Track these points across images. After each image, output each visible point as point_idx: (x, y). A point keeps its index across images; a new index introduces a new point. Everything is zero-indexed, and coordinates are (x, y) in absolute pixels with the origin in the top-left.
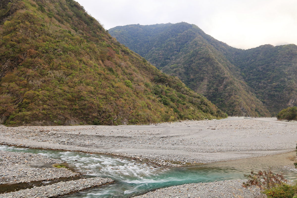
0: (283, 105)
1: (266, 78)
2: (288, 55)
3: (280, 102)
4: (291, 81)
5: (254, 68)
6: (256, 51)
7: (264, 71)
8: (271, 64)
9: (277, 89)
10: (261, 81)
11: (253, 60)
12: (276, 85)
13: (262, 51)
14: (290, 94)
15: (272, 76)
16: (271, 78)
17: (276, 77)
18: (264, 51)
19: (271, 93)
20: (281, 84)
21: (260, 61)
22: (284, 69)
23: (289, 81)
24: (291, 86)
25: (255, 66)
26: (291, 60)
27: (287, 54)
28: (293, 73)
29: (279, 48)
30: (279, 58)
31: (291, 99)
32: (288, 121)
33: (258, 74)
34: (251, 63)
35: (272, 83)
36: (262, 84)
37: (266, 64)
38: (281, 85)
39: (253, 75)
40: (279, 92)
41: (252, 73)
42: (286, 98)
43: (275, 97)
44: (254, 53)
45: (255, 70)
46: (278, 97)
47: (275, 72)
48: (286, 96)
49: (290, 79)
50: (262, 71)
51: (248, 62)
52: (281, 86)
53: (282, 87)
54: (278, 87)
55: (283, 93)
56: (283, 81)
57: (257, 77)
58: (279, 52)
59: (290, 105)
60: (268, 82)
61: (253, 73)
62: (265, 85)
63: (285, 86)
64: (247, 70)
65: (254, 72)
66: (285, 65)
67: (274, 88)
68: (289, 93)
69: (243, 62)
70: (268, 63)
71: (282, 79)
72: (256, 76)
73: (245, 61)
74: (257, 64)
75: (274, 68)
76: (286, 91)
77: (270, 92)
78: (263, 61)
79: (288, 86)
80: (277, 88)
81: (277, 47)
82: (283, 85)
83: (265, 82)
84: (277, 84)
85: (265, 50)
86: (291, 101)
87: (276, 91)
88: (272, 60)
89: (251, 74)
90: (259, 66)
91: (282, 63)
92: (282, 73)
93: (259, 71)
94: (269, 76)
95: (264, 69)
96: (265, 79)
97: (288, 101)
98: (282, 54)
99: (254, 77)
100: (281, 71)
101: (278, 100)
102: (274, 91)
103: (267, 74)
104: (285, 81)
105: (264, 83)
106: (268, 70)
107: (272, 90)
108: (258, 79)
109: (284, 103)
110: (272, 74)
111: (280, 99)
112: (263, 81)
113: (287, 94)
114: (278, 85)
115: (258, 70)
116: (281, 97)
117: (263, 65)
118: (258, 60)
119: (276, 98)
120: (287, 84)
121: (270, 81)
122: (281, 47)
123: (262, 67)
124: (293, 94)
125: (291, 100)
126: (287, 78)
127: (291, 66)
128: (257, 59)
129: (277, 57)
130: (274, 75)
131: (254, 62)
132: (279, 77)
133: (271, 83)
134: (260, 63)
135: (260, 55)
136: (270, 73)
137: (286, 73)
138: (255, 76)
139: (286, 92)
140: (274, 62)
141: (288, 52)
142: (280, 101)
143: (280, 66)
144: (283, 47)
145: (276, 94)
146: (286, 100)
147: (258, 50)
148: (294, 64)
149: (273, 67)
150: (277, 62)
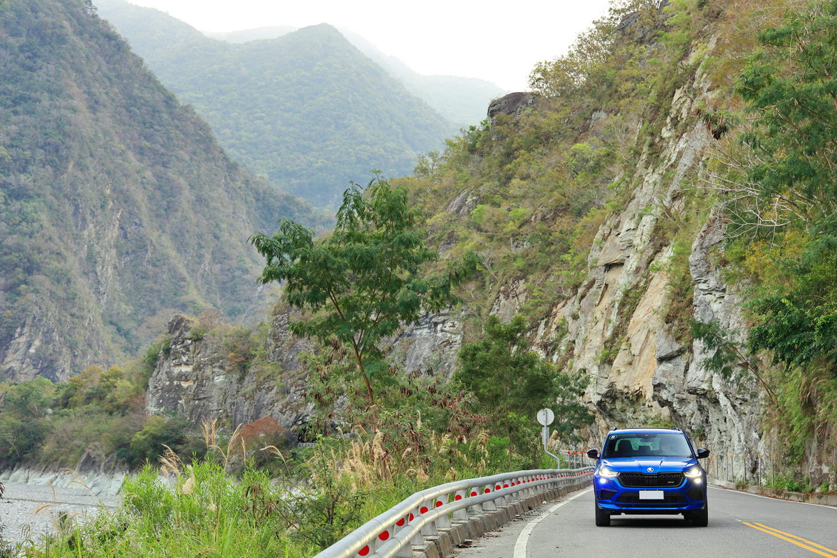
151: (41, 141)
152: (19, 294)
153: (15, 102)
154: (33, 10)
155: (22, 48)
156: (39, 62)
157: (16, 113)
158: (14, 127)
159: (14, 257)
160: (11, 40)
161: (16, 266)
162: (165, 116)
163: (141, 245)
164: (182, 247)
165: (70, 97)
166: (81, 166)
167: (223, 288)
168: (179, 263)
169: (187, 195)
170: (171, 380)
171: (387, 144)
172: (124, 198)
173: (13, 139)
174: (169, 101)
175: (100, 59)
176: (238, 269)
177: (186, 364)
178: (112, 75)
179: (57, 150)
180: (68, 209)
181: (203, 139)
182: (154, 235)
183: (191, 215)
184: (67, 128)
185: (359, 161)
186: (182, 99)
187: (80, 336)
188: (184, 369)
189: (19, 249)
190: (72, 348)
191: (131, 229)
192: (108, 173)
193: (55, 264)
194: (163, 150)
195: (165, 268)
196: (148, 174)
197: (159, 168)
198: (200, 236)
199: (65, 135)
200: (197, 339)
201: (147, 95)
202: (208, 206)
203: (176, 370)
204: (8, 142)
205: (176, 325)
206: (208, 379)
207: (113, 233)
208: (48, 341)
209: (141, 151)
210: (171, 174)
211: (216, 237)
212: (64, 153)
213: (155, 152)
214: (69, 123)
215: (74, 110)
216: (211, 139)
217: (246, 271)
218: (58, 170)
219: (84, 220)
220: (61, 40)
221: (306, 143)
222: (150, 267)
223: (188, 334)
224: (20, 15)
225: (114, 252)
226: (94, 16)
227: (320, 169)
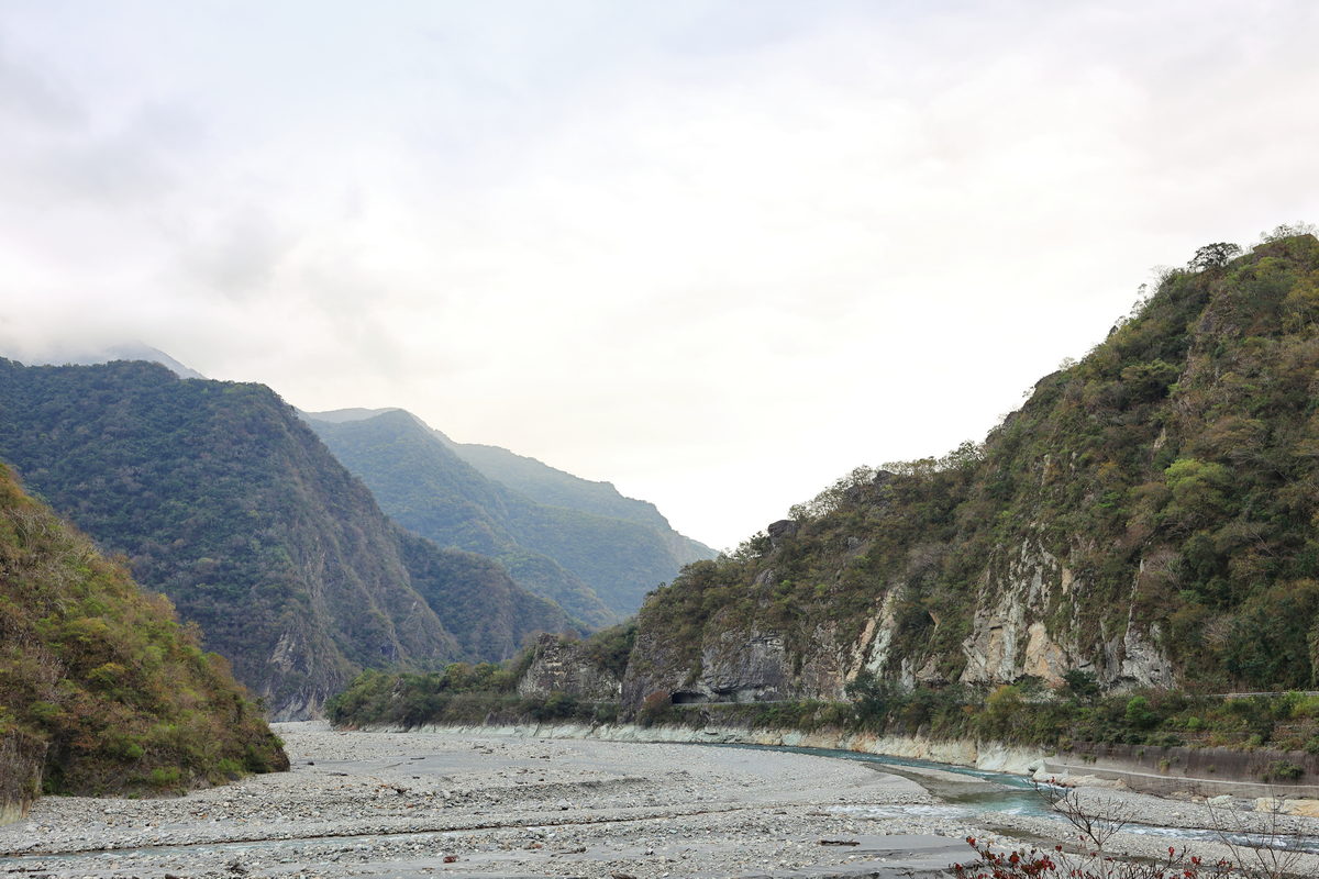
0: (252, 663)
1: (160, 526)
2: (251, 433)
3: (240, 649)
4: (279, 551)
5: (94, 472)
6: (97, 386)
7: (146, 494)
8: (178, 461)
9: (221, 587)
10: (140, 544)
11: (81, 430)
12: (217, 569)
13: (125, 391)
15: (190, 520)
16: (189, 530)
17: (207, 527)
18: (135, 393)
19: (194, 604)
20: (238, 564)
21: (124, 441)
22: (242, 492)
23: (270, 550)
24: (283, 576)
25: (97, 462)
26: (262, 456)
27: (246, 426)
28: (278, 515)
29: (206, 390)
30: (216, 441)
31: (285, 633)
33: (118, 507)
34: (75, 444)
35: (197, 558)
36: (148, 559)
37: (157, 462)
38: (235, 568)
39: (91, 510)
40: (233, 599)
41: (85, 494)
42: (263, 627)
43: (216, 622)
44: (82, 393)
45: (99, 481)
46: (231, 625)
47: (203, 505)
48: (264, 619)
49: (268, 542)
50: (136, 494)
51: (55, 438)
52: (240, 575)
53: (242, 580)
54: (224, 578)
55: (248, 607)
56: (241, 551)
57: (116, 520)
58: (212, 413)
59: (279, 660)
60: (173, 551)
61: (92, 495)
62: (162, 566)
63: (255, 572)
64: (55, 479)
65: (95, 492)
66: (242, 474)
67: (208, 583)
68: (276, 608)
69: (25, 432)
70: (166, 456)
71: (239, 539)
72: (110, 512)
73: (36, 424)
74: (109, 452)
75: (193, 486)
76: (264, 596)
77: (188, 600)
78: (139, 444)
79: (272, 574)
80: (219, 581)
81: (198, 385)
82: (243, 571)
83: (161, 547)
84: (218, 562)
85: (142, 388)
86: (285, 642)
87: (218, 595)
88: (181, 443)
89: (84, 504)
90: (118, 463)
91: (228, 464)
92: (234, 512)
93: (120, 490)
94: (176, 518)
95: (148, 483)
96: (160, 532)
97: (273, 644)
98: (226, 422)
99: (98, 519)
100: (229, 502)
101: (230, 638)
102: (209, 593)
103: (166, 511)
104: (250, 552)
105: (156, 554)
106: (165, 493)
107: (198, 591)
108: (119, 529)
109: (255, 653)
110: (190, 510)
111: (241, 634)
112: (148, 542)
113: (269, 613)
114: (225, 567)
115: (116, 483)
116: (241, 625)
117: (139, 462)
118: (113, 434)
119: (222, 630)
120: (263, 565)
121: (185, 547)
122: (214, 389)
123: (135, 475)
124: (291, 613)
125: (284, 639)
126: (258, 537)
127: (270, 486)
128: (107, 429)
129: (206, 433)
130: (202, 520)
131: (87, 438)
132: (222, 530)
133: (188, 553)
134: (126, 453)
135: (122, 412)
136: (180, 504)
137: (253, 513)
138: (106, 516)
139: (263, 600)
140: (194, 457)
141: (249, 419)
142: (238, 644)
143: (222, 479)
144: (228, 391)
145: (219, 611)
146: (267, 640)
147: (106, 380)
148: (278, 479)
149: (189, 481)
150: (207, 457)
151: (278, 506)
152: (281, 611)
153: (257, 479)
154: (263, 416)
155: (257, 442)
156: (269, 451)
157: (259, 487)
158: (260, 497)
159: (275, 586)
160: (250, 437)
161: (277, 592)
162: (345, 485)
164: (362, 575)
165: (291, 475)
166: (303, 523)
169: (364, 540)
170: (546, 671)
172: (327, 543)
173: (260, 505)
174: (346, 474)
175: (302, 447)
176: (399, 590)
178: (310, 457)
179: (288, 512)
180: (296, 551)
182: (345, 568)
183: (367, 554)
184: (293, 496)
188: (555, 664)
189: (277, 580)
192: (317, 526)
193: (301, 591)
194: (345, 509)
195: (355, 591)
196: (338, 525)
197: (344, 521)
199: (293, 501)
200: (564, 646)
202: (375, 547)
203: (549, 665)
204: (257, 507)
206: (575, 670)
207: (321, 567)
208: (300, 643)
209: (331, 510)
210: (352, 525)
211: (383, 568)
212: (292, 514)
213: (339, 510)
214: (295, 493)
215: (296, 484)
216: (373, 500)
217: (405, 592)
218: (290, 525)
219: (305, 559)
220: (281, 435)
224: (254, 419)
226: (297, 418)
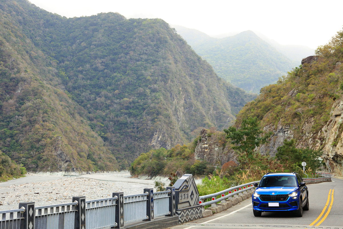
0: (141, 145)
1: (110, 85)
2: (152, 41)
3: (137, 139)
4: (157, 94)
5: (86, 62)
6: (91, 25)
7: (106, 71)
8: (120, 56)
9: (131, 111)
10: (100, 93)
11: (83, 44)
12: (130, 103)
13: (102, 26)
14: (155, 122)
15: (122, 82)
16: (121, 86)
17: (129, 84)
18: (106, 27)
19: (119, 119)
20: (140, 101)
21: (99, 48)
22: (145, 69)
23: (153, 94)
24: (157, 106)
25: (88, 58)
26: (157, 52)
27: (150, 38)
28: (160, 78)
29: (135, 23)
30: (137, 46)
31: (156, 132)
32: (150, 178)
33: (94, 77)
34: (81, 51)
35: (123, 98)
36: (103, 99)
37: (112, 56)
38: (138, 102)
39: (83, 79)
40: (135, 116)
41: (81, 72)
42: (147, 129)
43: (127, 127)
44: (86, 28)
45: (88, 66)
46: (134, 128)
47: (128, 75)
48: (147, 125)
49: (154, 91)
50: (102, 71)
51: (74, 48)
52: (139, 105)
53: (141, 108)
54: (133, 107)
55: (141, 120)
56: (142, 95)
57: (92, 83)
58: (135, 33)
59: (154, 144)
60: (114, 95)
61: (84, 72)
62: (108, 102)
63: (146, 104)
64: (71, 66)
65: (86, 71)
66: (146, 60)
67: (127, 109)
68: (153, 120)
69: (62, 46)
70: (115, 54)
71: (141, 89)
72: (91, 79)
73: (67, 43)
74: (92, 53)
75: (126, 67)
76: (148, 115)
77: (117, 117)
78: (105, 49)
79: (152, 105)
80: (131, 108)
81: (132, 21)
82: (141, 104)
83: (109, 94)
84: (131, 100)
85: (109, 24)
86: (156, 136)
87: (130, 115)
88: (122, 47)
89: (80, 76)
90: (96, 58)
91: (141, 56)
92: (141, 77)
93: (96, 69)
94: (116, 81)
95: (107, 66)
96: (109, 88)
97: (151, 136)
98: (141, 37)
99: (85, 82)
100: (139, 73)
101: (133, 134)
102: (126, 114)
103: (113, 78)
104: (145, 95)
105: (107, 97)
106: (114, 70)
107: (122, 113)
108: (94, 86)
109: (143, 141)
110: (123, 77)
111: (137, 132)
112: (104, 92)
113: (149, 122)
114: (133, 102)
115: (94, 66)
116: (138, 128)
117: (103, 57)
118: (95, 45)
119: (129, 130)
120: (150, 101)
121: (119, 94)
122: (139, 23)
123: (102, 62)
124: (159, 123)
125: (156, 134)
126: (150, 88)
127: (157, 65)
128: (93, 43)
129: (132, 42)
130: (126, 81)
131: (86, 47)
132: (135, 86)
133: (120, 96)
134: (99, 53)
135: (100, 35)
136: (119, 75)
137: (149, 78)
138: (89, 81)
139: (148, 117)
140: (127, 54)
141: (151, 35)
142: (136, 137)
143: (138, 63)
144: (144, 23)
145: (129, 122)
146: (148, 135)
147: (95, 22)
148: (162, 62)
149: (124, 64)
150: (132, 53)
151: (160, 74)
153: (153, 62)
154: (158, 33)
155: (155, 45)
156: (160, 49)
157: (153, 65)
158: (152, 70)
159: (153, 110)
160: (151, 43)
161: (154, 113)
163: (191, 105)
164: (204, 106)
165: (169, 60)
166: (172, 81)
167: (217, 118)
168: (203, 111)
169: (205, 89)
170: (202, 149)
171: (270, 69)
172: (186, 91)
173: (152, 74)
175: (178, 47)
176: (222, 112)
177: (206, 144)
178: (181, 52)
179: (165, 77)
180: (169, 95)
181: (209, 70)
182: (195, 102)
183: (206, 95)
184: (168, 69)
185: (261, 75)
186: (203, 58)
187: (173, 134)
188: (206, 146)
189: (155, 108)
190: (171, 138)
191: (188, 100)
192: (181, 83)
193: (165, 112)
194: (197, 75)
195: (199, 113)
196: (193, 83)
197: (196, 81)
198: (209, 102)
199: (168, 71)
200: (209, 136)
201: (192, 58)
202: (211, 92)
203: (203, 146)
205: (203, 132)
206: (213, 149)
207: (182, 102)
208: (164, 136)
209: (190, 76)
210: (200, 82)
211: (215, 102)
212: (167, 77)
213: (195, 76)
214: (169, 68)
215: (170, 64)
216: (212, 71)
217: (224, 113)
218: (166, 83)
219: (174, 98)
220: (166, 42)
221: (243, 70)
222: (194, 112)
223: (207, 135)
224: (154, 35)
225: (183, 108)
226: (176, 34)
227: (248, 78)
